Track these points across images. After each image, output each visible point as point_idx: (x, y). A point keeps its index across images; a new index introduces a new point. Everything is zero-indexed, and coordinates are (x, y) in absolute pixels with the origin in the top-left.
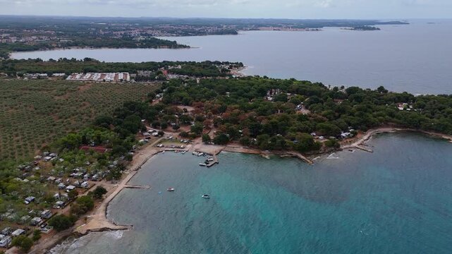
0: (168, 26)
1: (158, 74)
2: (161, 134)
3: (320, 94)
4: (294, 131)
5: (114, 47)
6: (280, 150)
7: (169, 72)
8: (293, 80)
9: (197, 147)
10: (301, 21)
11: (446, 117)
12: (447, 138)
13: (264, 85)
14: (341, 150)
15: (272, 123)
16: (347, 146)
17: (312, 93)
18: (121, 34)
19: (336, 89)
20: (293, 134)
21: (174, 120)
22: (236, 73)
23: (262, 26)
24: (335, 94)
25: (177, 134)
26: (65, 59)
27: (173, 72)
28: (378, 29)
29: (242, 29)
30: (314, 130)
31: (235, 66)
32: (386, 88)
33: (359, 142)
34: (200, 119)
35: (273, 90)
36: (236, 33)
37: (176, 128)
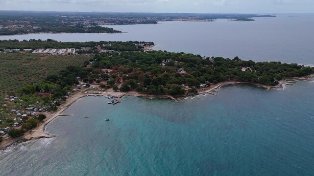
0: (109, 18)
1: (94, 49)
2: (88, 86)
3: (196, 61)
4: (171, 83)
5: (69, 32)
6: (160, 94)
7: (102, 48)
8: (182, 53)
9: (109, 93)
11: (268, 74)
12: (266, 87)
13: (161, 56)
14: (198, 94)
15: (158, 79)
16: (202, 92)
17: (191, 61)
18: (76, 24)
19: (208, 58)
20: (169, 85)
21: (98, 77)
22: (147, 49)
23: (174, 18)
24: (205, 61)
25: (99, 86)
26: (34, 40)
27: (105, 48)
29: (161, 20)
30: (184, 83)
31: (148, 45)
34: (114, 77)
35: (167, 59)
36: (156, 23)
37: (98, 82)
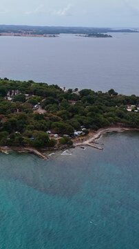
3: (55, 95)
4: (31, 129)
6: (18, 146)
8: (31, 82)
10: (39, 28)
13: (4, 86)
14: (74, 147)
15: (11, 121)
16: (79, 144)
17: (48, 95)
19: (70, 91)
20: (30, 132)
23: (3, 31)
24: (70, 95)
28: (111, 36)
30: (50, 128)
32: (116, 91)
33: (91, 140)
35: (13, 91)
